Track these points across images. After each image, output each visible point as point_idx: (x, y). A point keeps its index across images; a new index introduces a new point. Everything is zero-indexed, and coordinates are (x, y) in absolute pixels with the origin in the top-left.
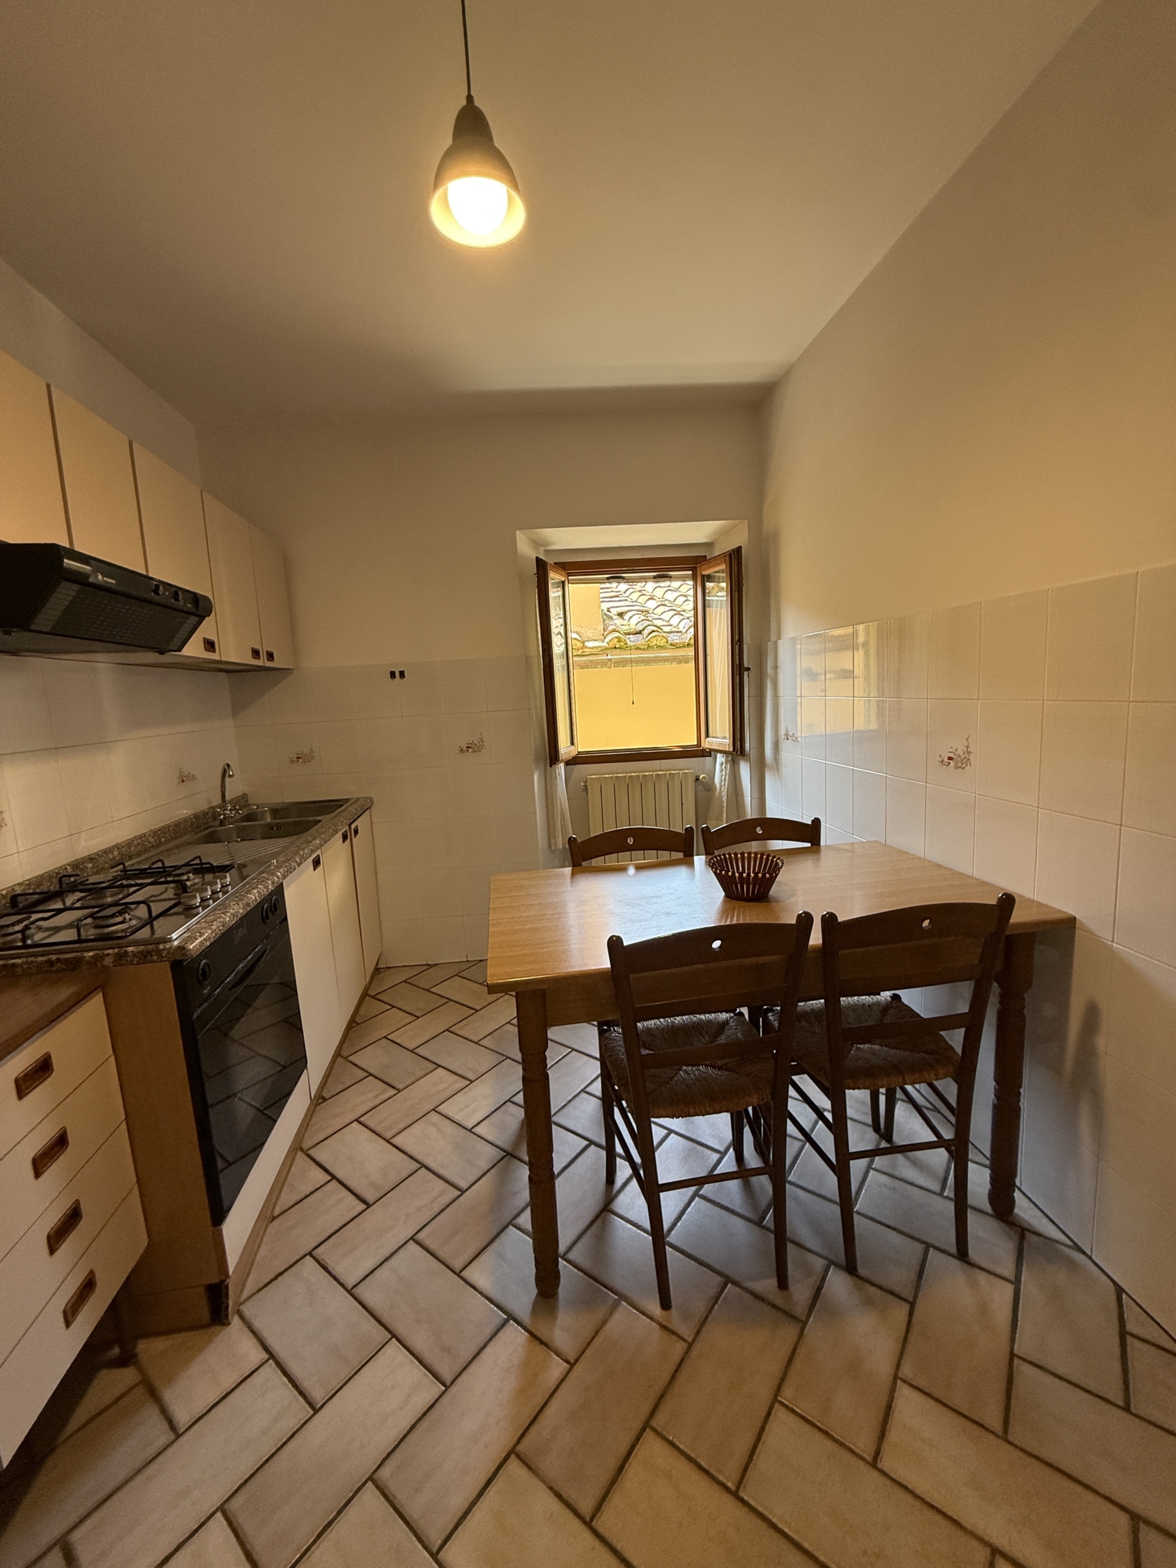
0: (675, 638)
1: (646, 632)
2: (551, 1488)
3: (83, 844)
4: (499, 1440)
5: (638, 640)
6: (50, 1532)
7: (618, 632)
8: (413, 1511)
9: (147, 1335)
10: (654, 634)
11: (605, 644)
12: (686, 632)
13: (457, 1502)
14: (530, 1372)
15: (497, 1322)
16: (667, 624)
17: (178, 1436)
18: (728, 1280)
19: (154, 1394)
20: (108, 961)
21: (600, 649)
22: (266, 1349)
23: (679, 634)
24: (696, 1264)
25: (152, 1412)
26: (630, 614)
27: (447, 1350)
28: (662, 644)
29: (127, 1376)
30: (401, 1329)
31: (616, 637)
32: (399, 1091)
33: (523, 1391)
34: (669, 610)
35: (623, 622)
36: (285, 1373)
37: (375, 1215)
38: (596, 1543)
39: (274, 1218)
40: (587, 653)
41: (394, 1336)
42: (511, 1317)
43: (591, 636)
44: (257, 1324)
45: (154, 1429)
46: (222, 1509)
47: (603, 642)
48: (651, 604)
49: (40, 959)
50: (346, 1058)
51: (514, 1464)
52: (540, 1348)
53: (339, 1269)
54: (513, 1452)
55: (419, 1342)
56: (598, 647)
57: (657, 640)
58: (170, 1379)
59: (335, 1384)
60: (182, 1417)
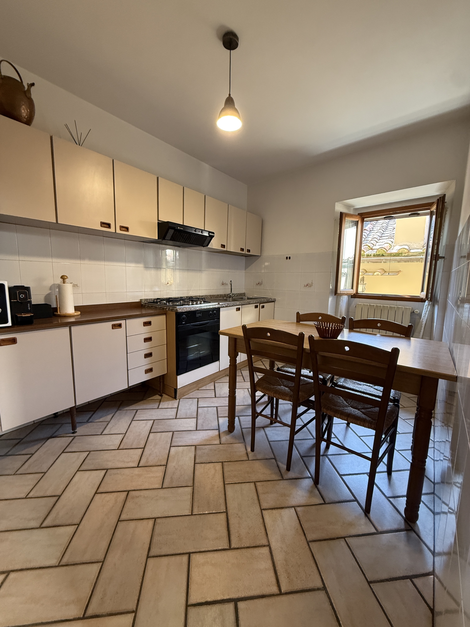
2: (195, 455)
3: (191, 293)
4: (195, 443)
6: (137, 408)
8: (174, 439)
9: (165, 394)
13: (180, 444)
14: (212, 438)
15: (216, 428)
17: (158, 408)
18: (275, 459)
19: (160, 402)
20: (167, 309)
21: (418, 253)
22: (178, 406)
24: (271, 451)
25: (158, 404)
27: (202, 425)
29: (160, 397)
30: (199, 418)
32: (245, 381)
33: (207, 440)
36: (177, 411)
37: (215, 399)
38: (193, 466)
39: (198, 390)
40: (410, 255)
41: (197, 418)
42: (219, 429)
43: (416, 247)
44: (180, 402)
45: (156, 406)
46: (154, 420)
49: (160, 306)
50: (241, 370)
51: (193, 447)
52: (218, 437)
53: (199, 403)
54: (195, 446)
55: (199, 421)
56: (417, 252)
58: (163, 401)
59: (182, 417)
60: (160, 407)
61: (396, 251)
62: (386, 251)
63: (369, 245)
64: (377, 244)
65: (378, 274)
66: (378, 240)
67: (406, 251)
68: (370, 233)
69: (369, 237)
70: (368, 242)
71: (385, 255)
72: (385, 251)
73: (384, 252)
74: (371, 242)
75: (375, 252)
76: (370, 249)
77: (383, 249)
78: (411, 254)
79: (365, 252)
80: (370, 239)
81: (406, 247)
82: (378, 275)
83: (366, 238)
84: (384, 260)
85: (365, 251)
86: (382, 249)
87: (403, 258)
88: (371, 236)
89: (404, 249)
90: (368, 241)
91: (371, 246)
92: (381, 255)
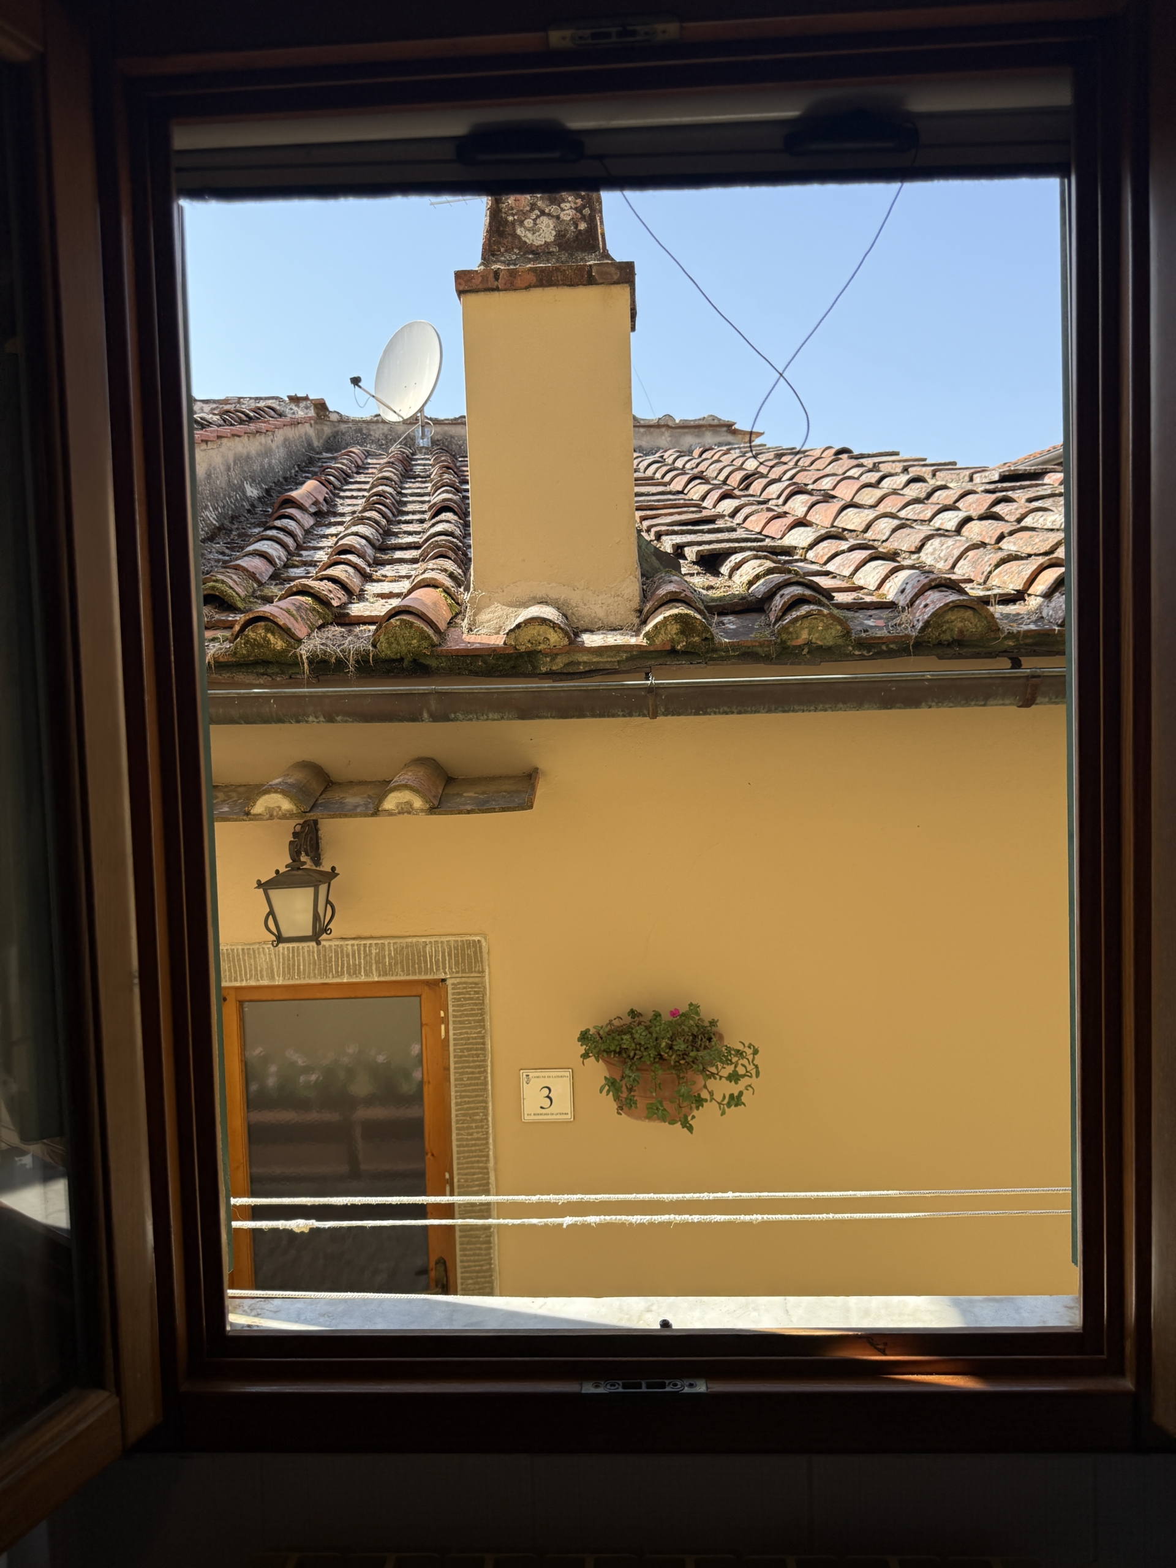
0: (871, 623)
1: (778, 602)
5: (752, 629)
7: (687, 602)
10: (804, 609)
11: (639, 640)
12: (912, 603)
16: (844, 584)
21: (624, 656)
23: (885, 613)
26: (738, 557)
28: (830, 642)
31: (677, 618)
34: (851, 549)
35: (712, 580)
40: (584, 668)
43: (603, 612)
47: (637, 633)
48: (799, 538)
56: (618, 649)
57: (811, 630)
61: (499, 640)
62: (435, 638)
63: (324, 587)
64: (372, 588)
65: (409, 804)
66: (369, 565)
67: (554, 638)
68: (318, 524)
69: (314, 544)
70: (313, 571)
71: (433, 663)
72: (428, 637)
73: (425, 644)
74: (330, 572)
75: (364, 645)
76: (330, 618)
77: (418, 623)
78: (585, 658)
79: (299, 641)
80: (322, 556)
81: (549, 612)
82: (406, 809)
83: (299, 547)
84: (433, 704)
85: (300, 631)
86: (411, 625)
87: (546, 685)
88: (325, 543)
89: (544, 628)
90: (311, 569)
91: (337, 597)
92: (406, 663)
